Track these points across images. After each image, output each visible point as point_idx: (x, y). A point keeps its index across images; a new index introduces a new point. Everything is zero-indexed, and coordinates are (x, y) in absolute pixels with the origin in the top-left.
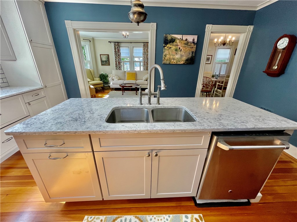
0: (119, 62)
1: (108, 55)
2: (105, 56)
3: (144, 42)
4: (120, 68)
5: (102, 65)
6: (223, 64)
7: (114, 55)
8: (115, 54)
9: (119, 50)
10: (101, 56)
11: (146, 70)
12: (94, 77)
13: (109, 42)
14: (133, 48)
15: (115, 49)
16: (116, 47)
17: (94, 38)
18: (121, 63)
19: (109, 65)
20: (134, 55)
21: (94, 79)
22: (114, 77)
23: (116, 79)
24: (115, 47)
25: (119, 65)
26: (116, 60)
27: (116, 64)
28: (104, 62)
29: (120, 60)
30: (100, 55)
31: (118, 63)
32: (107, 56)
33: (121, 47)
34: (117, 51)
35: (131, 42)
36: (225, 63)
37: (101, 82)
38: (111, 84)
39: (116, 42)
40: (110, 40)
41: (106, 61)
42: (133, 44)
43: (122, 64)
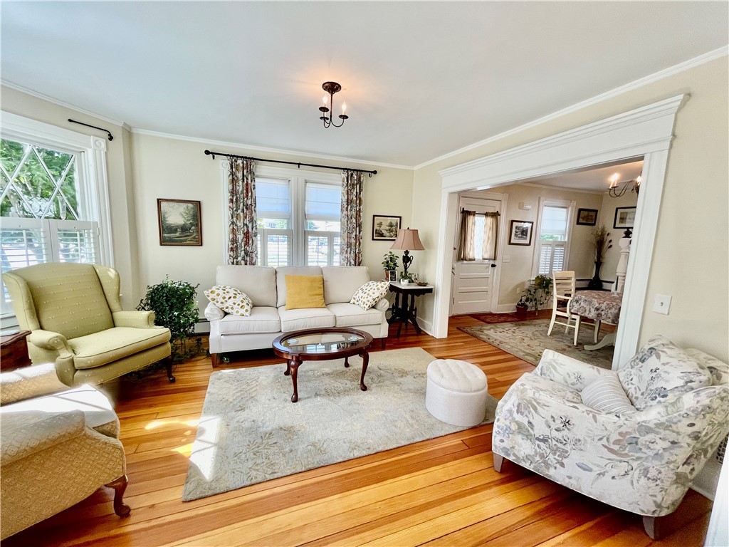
0: (248, 232)
1: (198, 204)
2: (184, 205)
3: (348, 170)
4: (249, 259)
5: (163, 242)
6: (558, 245)
7: (227, 204)
8: (231, 201)
9: (248, 189)
10: (163, 204)
11: (353, 262)
12: (115, 306)
13: (207, 152)
14: (305, 185)
15: (234, 181)
16: (240, 175)
17: (134, 131)
18: (255, 236)
19: (199, 242)
20: (310, 209)
21: (120, 315)
22: (230, 302)
23: (242, 311)
24: (232, 174)
25: (247, 244)
26: (233, 223)
27: (234, 241)
28: (175, 231)
29: (250, 226)
30: (159, 201)
31: (240, 237)
32: (190, 205)
33: (257, 177)
34: (240, 189)
35: (299, 164)
36: (561, 244)
37: (163, 331)
38: (215, 334)
39: (237, 157)
40: (214, 145)
41: (184, 229)
42: (305, 172)
43: (258, 241)
